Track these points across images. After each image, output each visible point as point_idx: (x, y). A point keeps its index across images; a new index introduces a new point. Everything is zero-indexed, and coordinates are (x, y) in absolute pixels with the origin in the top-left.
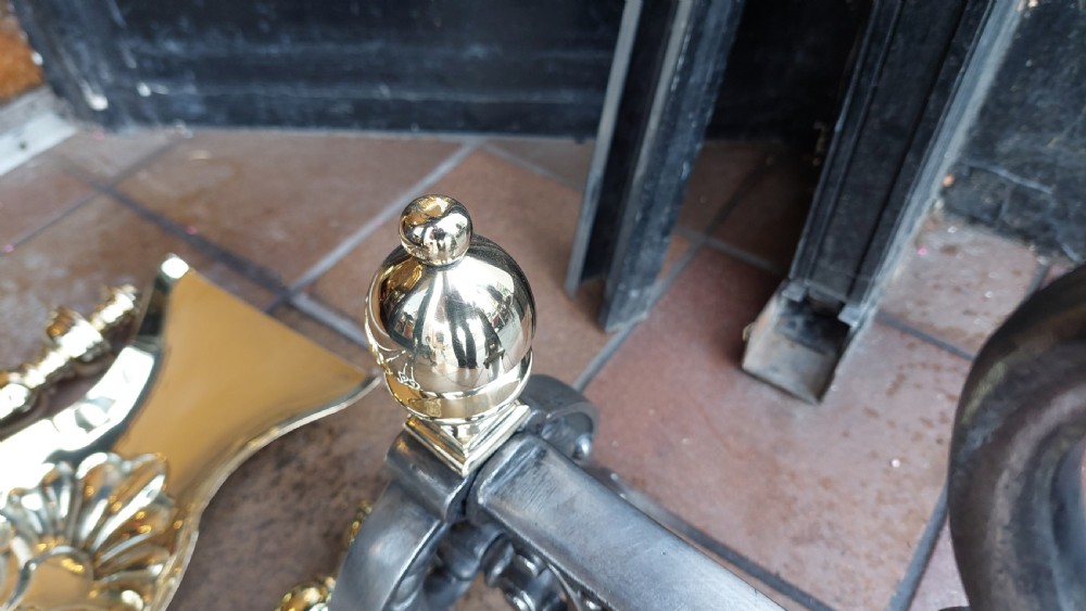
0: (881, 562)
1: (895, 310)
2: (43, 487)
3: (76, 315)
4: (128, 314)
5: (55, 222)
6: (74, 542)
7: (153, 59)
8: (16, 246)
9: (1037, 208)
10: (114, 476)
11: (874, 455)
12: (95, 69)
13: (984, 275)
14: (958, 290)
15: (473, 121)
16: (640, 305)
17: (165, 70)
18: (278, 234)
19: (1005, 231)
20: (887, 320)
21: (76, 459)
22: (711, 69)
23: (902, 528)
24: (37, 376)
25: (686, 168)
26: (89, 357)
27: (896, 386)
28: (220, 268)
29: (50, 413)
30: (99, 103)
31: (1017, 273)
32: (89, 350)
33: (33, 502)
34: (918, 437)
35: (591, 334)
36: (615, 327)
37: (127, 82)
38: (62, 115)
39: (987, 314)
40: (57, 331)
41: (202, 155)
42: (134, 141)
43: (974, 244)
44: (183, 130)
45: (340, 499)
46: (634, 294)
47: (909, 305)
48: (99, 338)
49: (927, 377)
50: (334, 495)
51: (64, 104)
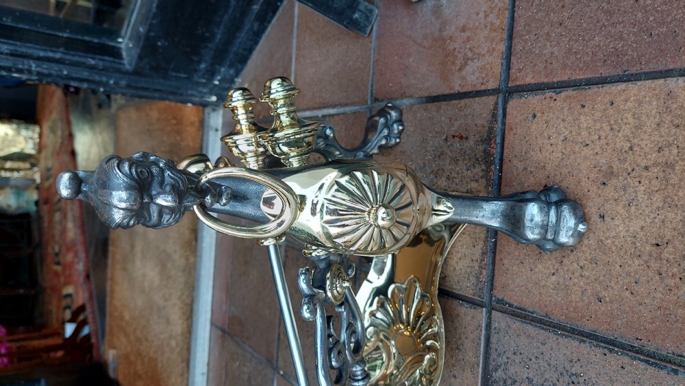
7: (204, 74)
12: (201, 92)
16: (367, 13)
17: (212, 73)
30: (214, 98)
37: (211, 86)
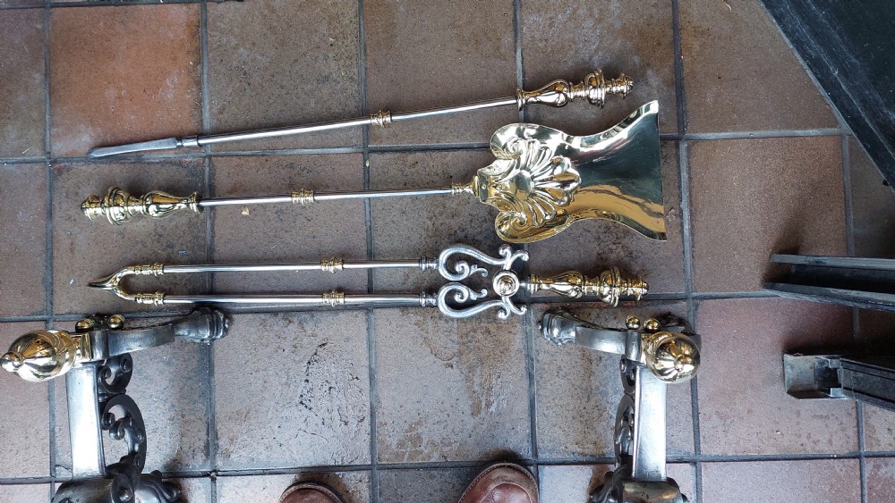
0: (730, 446)
15: (855, 122)
23: (750, 447)
27: (821, 417)
34: (799, 436)
35: (758, 281)
45: (614, 247)
49: (834, 426)
50: (614, 244)
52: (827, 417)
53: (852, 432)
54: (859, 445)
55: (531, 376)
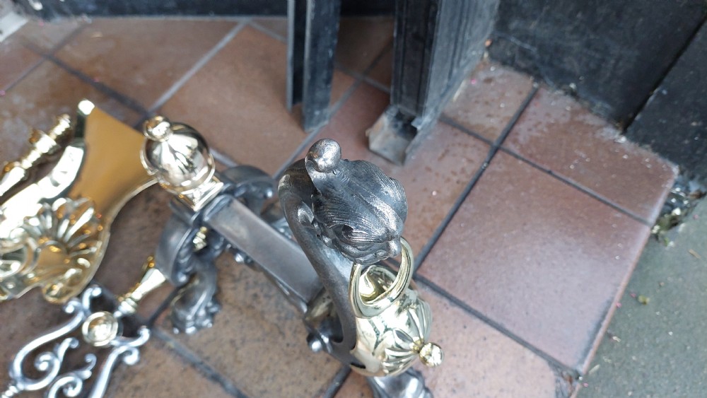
0: (418, 238)
1: (451, 115)
2: (38, 215)
3: (41, 132)
4: (67, 130)
5: (25, 77)
6: (56, 239)
8: (6, 91)
9: (531, 58)
10: (70, 209)
11: (425, 190)
13: (503, 94)
14: (487, 103)
16: (322, 118)
18: (140, 81)
19: (519, 69)
20: (446, 121)
21: (51, 201)
22: (332, 7)
23: (430, 222)
24: (28, 162)
25: (331, 53)
26: (52, 152)
27: (443, 155)
28: (112, 101)
29: (36, 180)
30: (38, 6)
31: (520, 93)
32: (51, 149)
33: (35, 222)
34: (448, 180)
36: (311, 129)
38: (19, 13)
39: (498, 116)
40: (34, 140)
41: (98, 35)
42: (60, 27)
43: (502, 77)
44: (86, 19)
46: (317, 113)
47: (460, 113)
48: (54, 143)
49: (459, 150)
51: (18, 6)
52: (447, 151)
53: (471, 141)
54: (487, 142)
55: (216, 378)
